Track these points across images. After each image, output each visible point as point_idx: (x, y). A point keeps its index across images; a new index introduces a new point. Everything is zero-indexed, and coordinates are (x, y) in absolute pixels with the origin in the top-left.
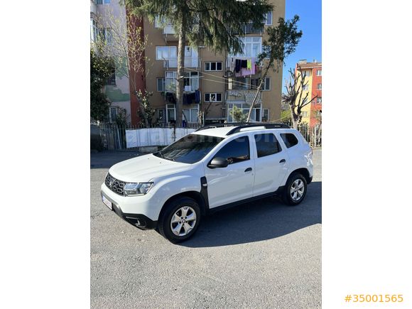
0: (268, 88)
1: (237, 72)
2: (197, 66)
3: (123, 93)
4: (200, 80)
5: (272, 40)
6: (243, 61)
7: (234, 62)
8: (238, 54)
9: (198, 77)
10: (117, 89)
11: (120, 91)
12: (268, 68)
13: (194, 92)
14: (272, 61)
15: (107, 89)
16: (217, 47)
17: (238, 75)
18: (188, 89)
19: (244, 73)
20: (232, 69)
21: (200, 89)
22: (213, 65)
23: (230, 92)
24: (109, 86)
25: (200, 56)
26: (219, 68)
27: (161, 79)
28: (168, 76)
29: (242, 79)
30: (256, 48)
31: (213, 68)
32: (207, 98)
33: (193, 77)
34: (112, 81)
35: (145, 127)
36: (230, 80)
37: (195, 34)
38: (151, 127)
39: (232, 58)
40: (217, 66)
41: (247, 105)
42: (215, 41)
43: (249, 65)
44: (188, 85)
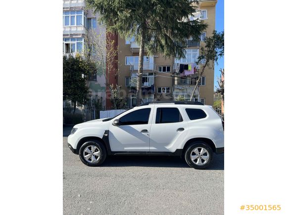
0: (203, 84)
1: (181, 72)
2: (153, 69)
3: (101, 86)
4: (155, 78)
5: (208, 46)
6: (185, 65)
7: (179, 66)
8: (182, 59)
9: (153, 76)
10: (97, 83)
11: (99, 85)
12: (204, 67)
13: (150, 86)
14: (208, 61)
15: (91, 84)
16: (167, 54)
17: (182, 75)
18: (146, 84)
19: (186, 73)
20: (177, 71)
21: (155, 84)
22: (164, 68)
23: (176, 86)
24: (92, 82)
25: (155, 61)
26: (169, 70)
27: (128, 78)
28: (133, 75)
29: (185, 77)
30: (194, 57)
31: (164, 70)
32: (160, 91)
33: (150, 76)
34: (94, 78)
35: (114, 109)
36: (176, 78)
37: (152, 46)
38: (118, 109)
39: (178, 62)
40: (167, 69)
41: (188, 95)
42: (165, 50)
43: (190, 68)
44: (147, 82)
